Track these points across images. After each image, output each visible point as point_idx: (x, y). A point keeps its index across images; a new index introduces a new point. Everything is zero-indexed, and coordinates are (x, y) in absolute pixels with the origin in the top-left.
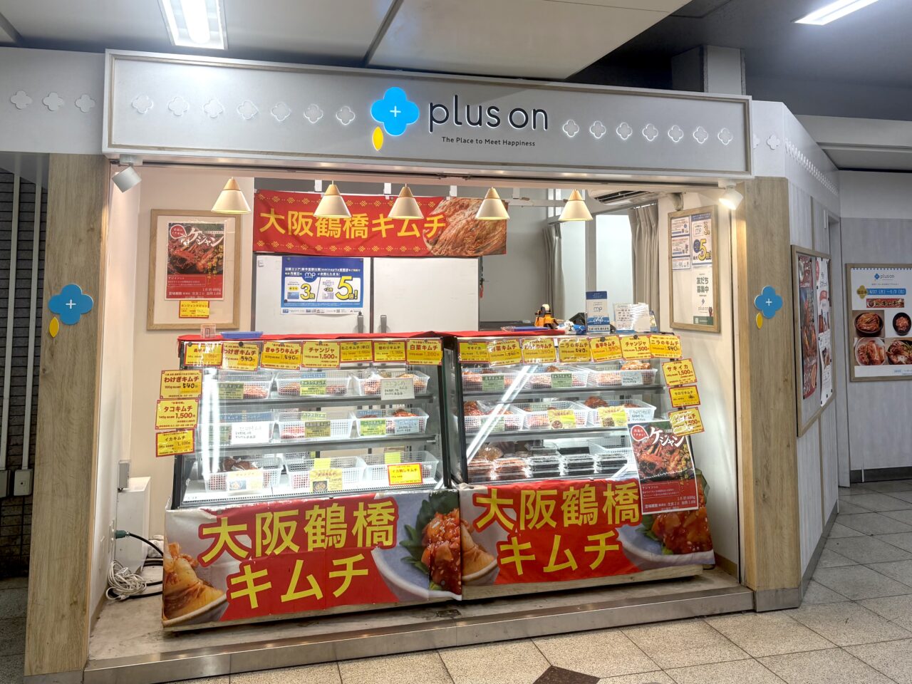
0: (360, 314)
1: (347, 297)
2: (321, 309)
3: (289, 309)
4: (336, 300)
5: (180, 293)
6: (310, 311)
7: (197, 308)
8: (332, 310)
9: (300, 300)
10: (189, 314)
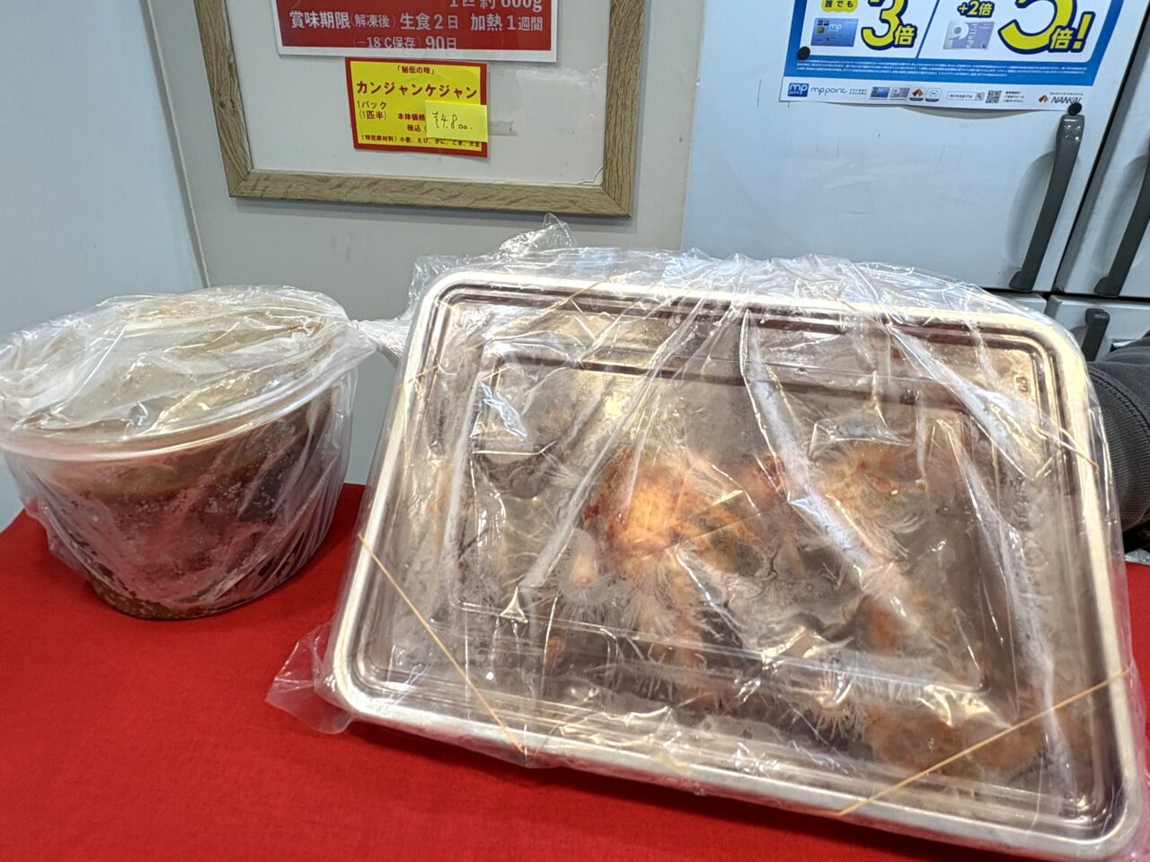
0: (1075, 109)
1: (1042, 40)
2: (927, 87)
3: (812, 82)
4: (996, 51)
5: (343, 20)
6: (885, 95)
7: (432, 104)
8: (971, 94)
9: (859, 50)
10: (398, 131)
